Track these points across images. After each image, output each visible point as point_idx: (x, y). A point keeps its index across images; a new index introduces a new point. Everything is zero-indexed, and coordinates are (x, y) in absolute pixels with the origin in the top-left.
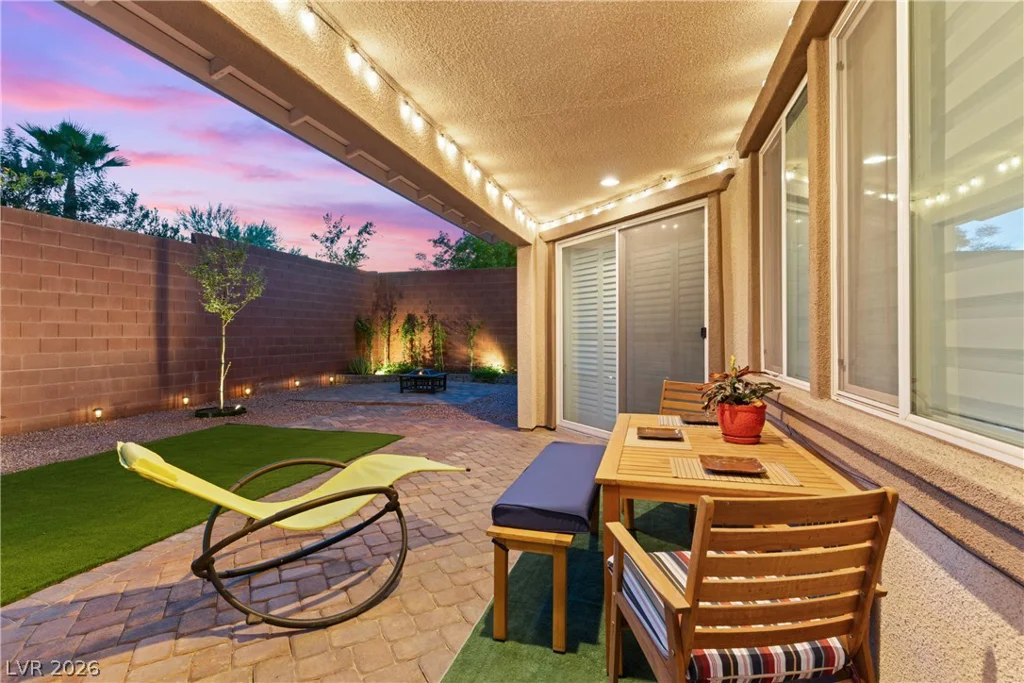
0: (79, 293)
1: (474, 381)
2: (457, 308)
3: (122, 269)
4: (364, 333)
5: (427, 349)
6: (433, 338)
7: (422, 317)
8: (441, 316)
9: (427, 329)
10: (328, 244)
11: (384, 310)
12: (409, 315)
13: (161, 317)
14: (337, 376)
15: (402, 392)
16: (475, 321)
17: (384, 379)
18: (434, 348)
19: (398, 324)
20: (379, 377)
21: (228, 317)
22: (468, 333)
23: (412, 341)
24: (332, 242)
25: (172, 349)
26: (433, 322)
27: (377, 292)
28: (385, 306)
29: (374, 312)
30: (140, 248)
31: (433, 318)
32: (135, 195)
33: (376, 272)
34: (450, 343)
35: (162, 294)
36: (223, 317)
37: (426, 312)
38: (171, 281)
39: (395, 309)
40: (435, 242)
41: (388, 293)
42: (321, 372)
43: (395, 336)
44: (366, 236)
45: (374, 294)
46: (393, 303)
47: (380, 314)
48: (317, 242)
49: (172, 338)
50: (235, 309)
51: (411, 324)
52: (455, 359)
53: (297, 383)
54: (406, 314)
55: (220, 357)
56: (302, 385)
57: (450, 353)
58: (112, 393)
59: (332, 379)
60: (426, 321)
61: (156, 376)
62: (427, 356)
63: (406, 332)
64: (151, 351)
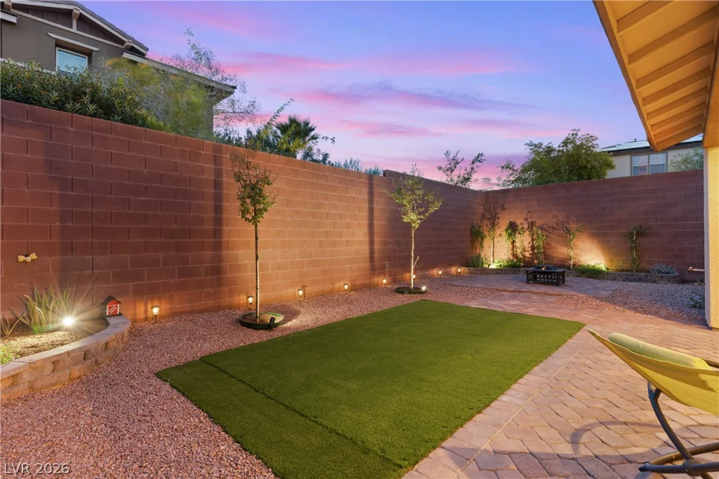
0: (336, 212)
1: (578, 276)
2: (556, 216)
3: (353, 195)
4: (476, 236)
5: (527, 249)
6: (533, 240)
7: (521, 224)
8: (539, 223)
9: (527, 232)
10: (449, 173)
11: (489, 219)
12: (511, 222)
13: (371, 226)
14: (463, 268)
15: (528, 283)
16: (573, 226)
17: (497, 271)
18: (533, 248)
19: (502, 229)
20: (493, 270)
21: (416, 225)
22: (567, 236)
23: (513, 242)
24: (452, 171)
25: (376, 247)
26: (532, 227)
27: (483, 205)
28: (490, 216)
29: (482, 221)
30: (361, 182)
31: (532, 225)
32: (327, 154)
33: (481, 191)
34: (549, 244)
35: (371, 210)
36: (413, 225)
37: (526, 219)
38: (375, 202)
39: (498, 218)
40: (503, 167)
41: (492, 206)
42: (451, 265)
43: (500, 238)
44: (477, 163)
45: (482, 207)
46: (496, 214)
47: (486, 222)
48: (441, 172)
49: (376, 239)
50: (421, 219)
51: (513, 229)
52: (553, 258)
53: (440, 272)
54: (508, 222)
55: (411, 252)
56: (443, 274)
57: (549, 252)
58: (350, 274)
59: (459, 270)
60: (526, 227)
61: (369, 264)
62: (527, 254)
63: (510, 235)
64: (366, 248)
